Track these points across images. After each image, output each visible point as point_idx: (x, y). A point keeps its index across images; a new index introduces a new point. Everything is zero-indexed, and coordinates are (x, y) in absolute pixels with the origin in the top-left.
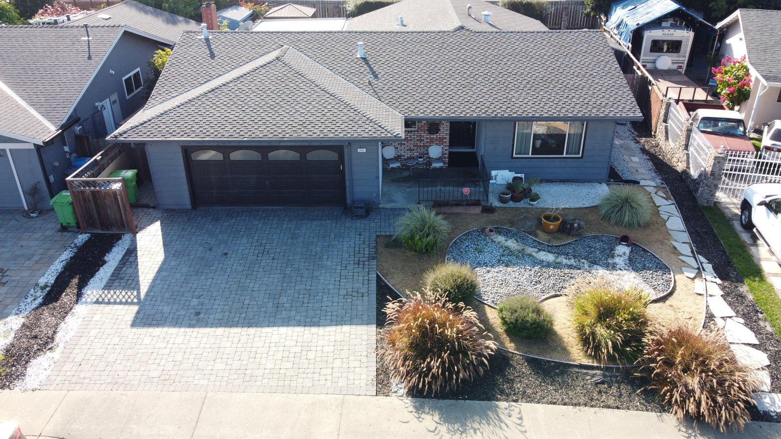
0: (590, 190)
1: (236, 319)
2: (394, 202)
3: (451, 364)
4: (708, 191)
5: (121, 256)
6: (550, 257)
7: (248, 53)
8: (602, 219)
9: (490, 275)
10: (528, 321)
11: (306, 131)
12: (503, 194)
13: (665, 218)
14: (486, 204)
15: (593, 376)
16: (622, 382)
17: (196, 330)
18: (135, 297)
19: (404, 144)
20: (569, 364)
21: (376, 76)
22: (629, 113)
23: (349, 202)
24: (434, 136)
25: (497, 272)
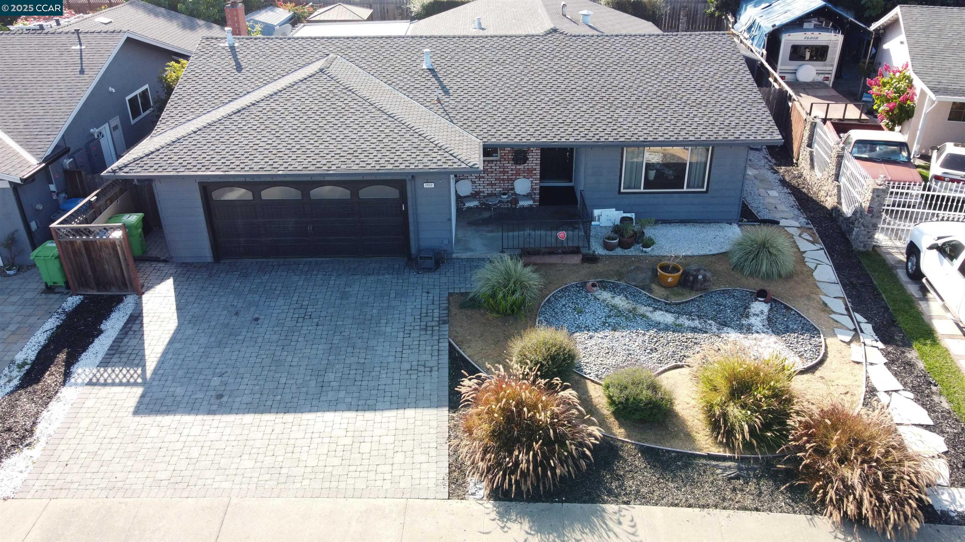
0: (717, 233)
1: (269, 403)
2: (471, 250)
3: (545, 457)
4: (865, 233)
5: (122, 324)
6: (669, 318)
7: (284, 64)
8: (733, 270)
9: (593, 342)
10: (641, 400)
11: (357, 161)
12: (609, 238)
13: (812, 266)
14: (587, 252)
15: (725, 469)
16: (762, 476)
17: (218, 417)
18: (139, 376)
19: (483, 177)
20: (694, 454)
21: (446, 92)
22: (765, 135)
23: (413, 251)
24: (521, 167)
25: (602, 338)
